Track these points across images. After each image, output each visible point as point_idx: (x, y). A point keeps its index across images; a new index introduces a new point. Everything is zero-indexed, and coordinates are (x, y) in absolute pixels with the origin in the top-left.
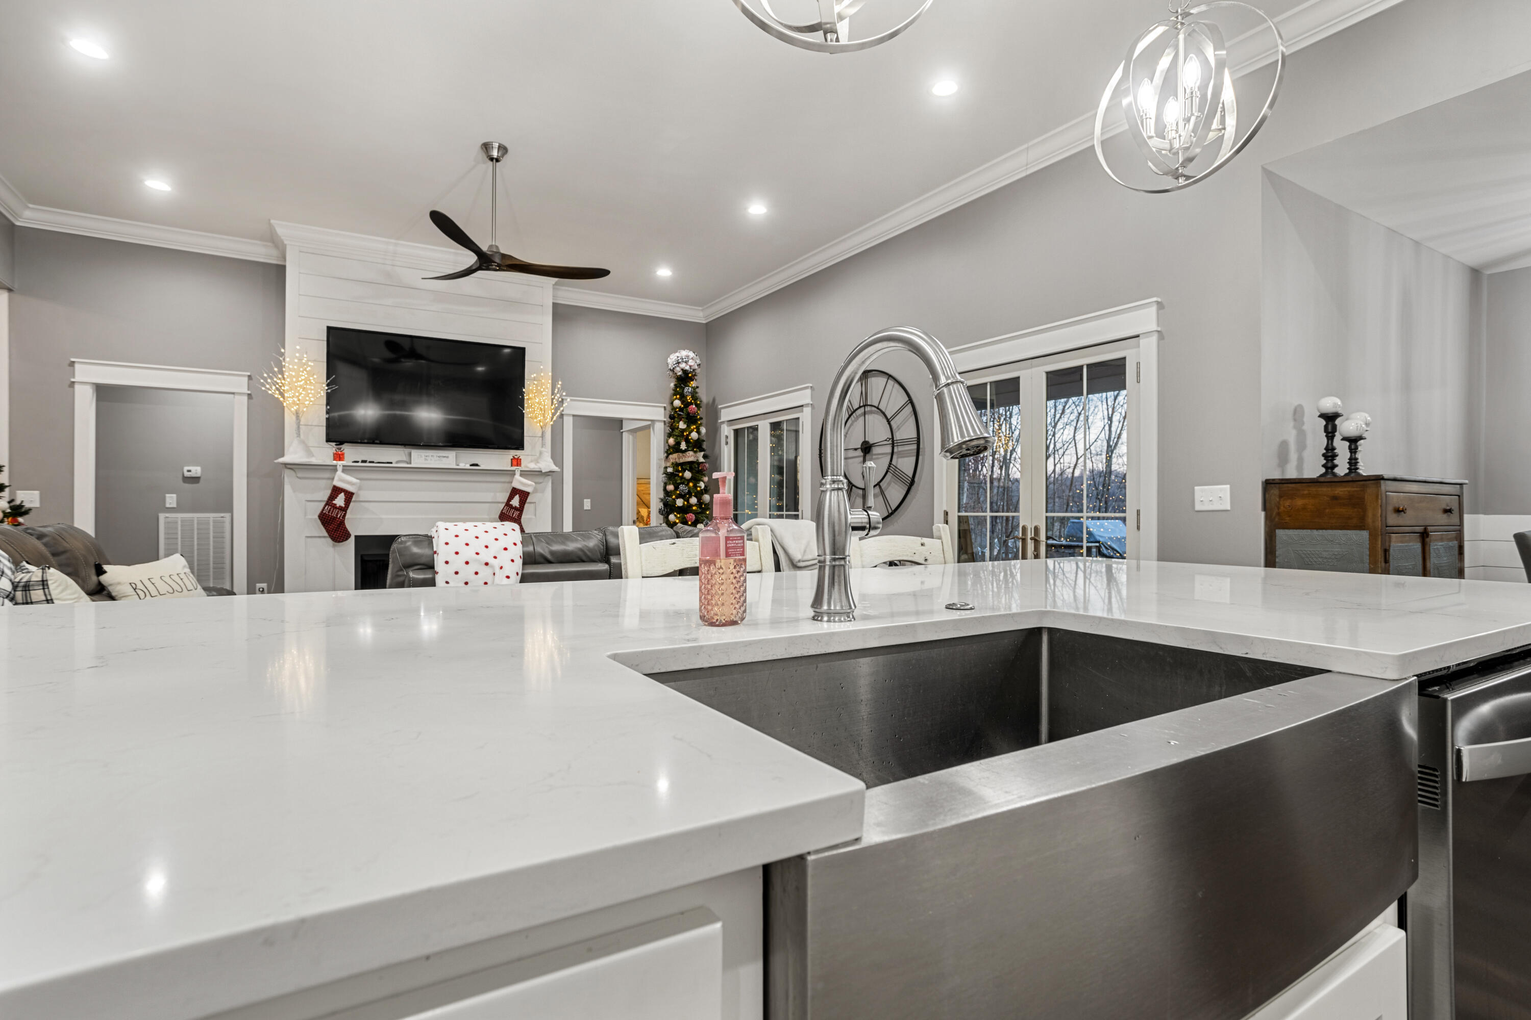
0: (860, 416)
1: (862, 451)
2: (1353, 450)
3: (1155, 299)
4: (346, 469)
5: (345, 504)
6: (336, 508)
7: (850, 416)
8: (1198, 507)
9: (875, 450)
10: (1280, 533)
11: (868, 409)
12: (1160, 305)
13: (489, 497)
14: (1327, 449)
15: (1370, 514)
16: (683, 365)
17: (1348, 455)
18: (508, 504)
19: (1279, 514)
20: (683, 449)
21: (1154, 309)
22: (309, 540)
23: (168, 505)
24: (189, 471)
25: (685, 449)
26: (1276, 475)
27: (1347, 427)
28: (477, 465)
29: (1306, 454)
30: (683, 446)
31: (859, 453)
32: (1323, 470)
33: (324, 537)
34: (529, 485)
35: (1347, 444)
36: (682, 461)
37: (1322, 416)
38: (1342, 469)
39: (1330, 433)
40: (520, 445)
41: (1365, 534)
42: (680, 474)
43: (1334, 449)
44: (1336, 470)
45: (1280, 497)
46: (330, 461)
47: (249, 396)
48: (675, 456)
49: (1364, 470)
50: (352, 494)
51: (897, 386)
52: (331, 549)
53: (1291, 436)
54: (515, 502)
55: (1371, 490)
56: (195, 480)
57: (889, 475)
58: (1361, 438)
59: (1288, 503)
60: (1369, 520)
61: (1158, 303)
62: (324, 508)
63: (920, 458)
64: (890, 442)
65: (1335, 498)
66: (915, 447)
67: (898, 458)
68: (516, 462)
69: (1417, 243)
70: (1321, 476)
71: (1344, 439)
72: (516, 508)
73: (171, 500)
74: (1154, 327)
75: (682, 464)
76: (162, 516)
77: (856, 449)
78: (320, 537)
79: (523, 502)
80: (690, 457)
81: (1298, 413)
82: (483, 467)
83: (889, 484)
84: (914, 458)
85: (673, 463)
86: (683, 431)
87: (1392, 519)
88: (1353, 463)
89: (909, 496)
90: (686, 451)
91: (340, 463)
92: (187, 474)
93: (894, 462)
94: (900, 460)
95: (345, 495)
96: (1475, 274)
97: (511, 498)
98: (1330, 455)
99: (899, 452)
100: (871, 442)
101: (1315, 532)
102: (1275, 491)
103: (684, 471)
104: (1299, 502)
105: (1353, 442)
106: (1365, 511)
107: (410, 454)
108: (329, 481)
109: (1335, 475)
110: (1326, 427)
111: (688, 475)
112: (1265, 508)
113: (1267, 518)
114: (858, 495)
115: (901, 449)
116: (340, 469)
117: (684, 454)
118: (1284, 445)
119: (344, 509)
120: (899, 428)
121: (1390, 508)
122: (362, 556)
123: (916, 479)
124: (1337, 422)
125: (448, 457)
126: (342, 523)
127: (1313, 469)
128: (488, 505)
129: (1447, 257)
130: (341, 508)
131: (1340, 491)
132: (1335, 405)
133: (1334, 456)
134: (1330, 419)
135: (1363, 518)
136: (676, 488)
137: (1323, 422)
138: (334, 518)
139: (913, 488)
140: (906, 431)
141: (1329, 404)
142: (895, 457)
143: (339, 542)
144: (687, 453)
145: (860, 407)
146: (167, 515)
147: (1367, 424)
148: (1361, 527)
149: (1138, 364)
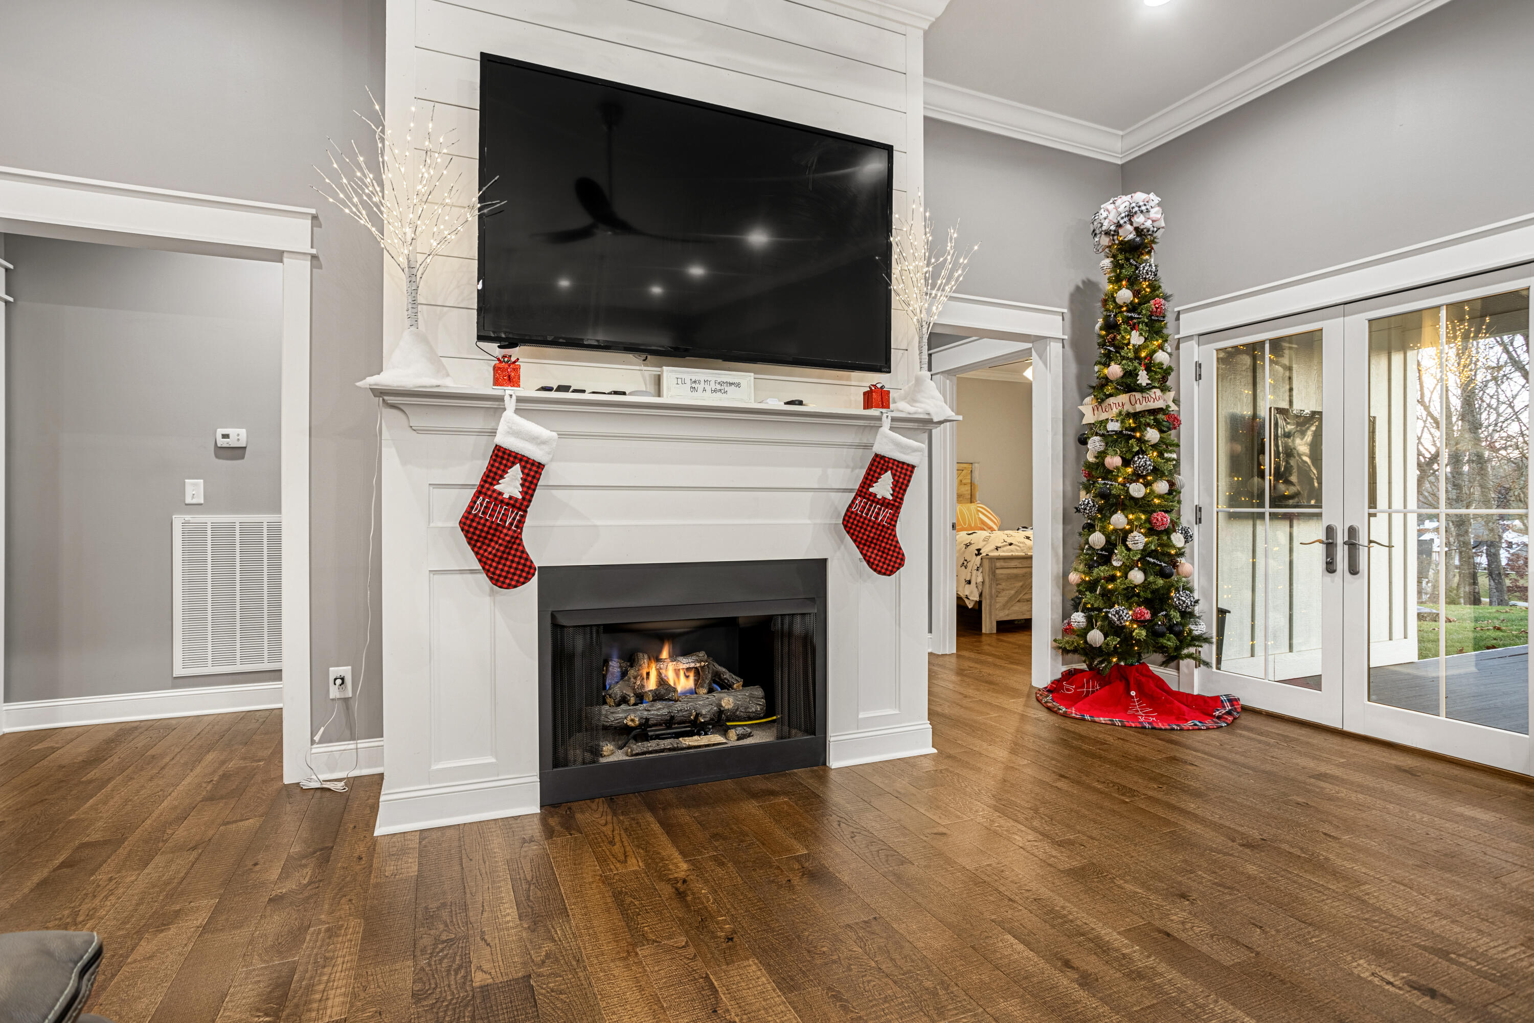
4: (525, 406)
5: (524, 493)
6: (502, 502)
13: (810, 476)
16: (1139, 220)
18: (864, 491)
20: (1144, 384)
22: (437, 577)
23: (189, 500)
24: (225, 436)
25: (1147, 384)
28: (800, 403)
30: (1143, 378)
33: (472, 571)
34: (915, 450)
36: (1139, 408)
40: (883, 364)
42: (1138, 435)
46: (489, 389)
47: (314, 257)
48: (1123, 398)
50: (541, 466)
52: (487, 599)
54: (883, 487)
56: (237, 452)
62: (474, 502)
68: (877, 398)
72: (884, 503)
73: (194, 490)
75: (1136, 415)
76: (178, 521)
78: (462, 572)
79: (900, 487)
80: (1157, 400)
82: (810, 407)
85: (1120, 414)
86: (1137, 350)
90: (1149, 387)
91: (508, 391)
92: (222, 442)
95: (523, 468)
97: (871, 476)
103: (1140, 427)
107: (658, 380)
108: (484, 439)
111: (1152, 435)
116: (510, 404)
117: (1145, 395)
119: (521, 506)
122: (553, 616)
125: (738, 385)
126: (516, 540)
128: (810, 494)
130: (512, 503)
136: (1126, 463)
138: (498, 528)
143: (509, 586)
144: (1151, 393)
146: (188, 517)
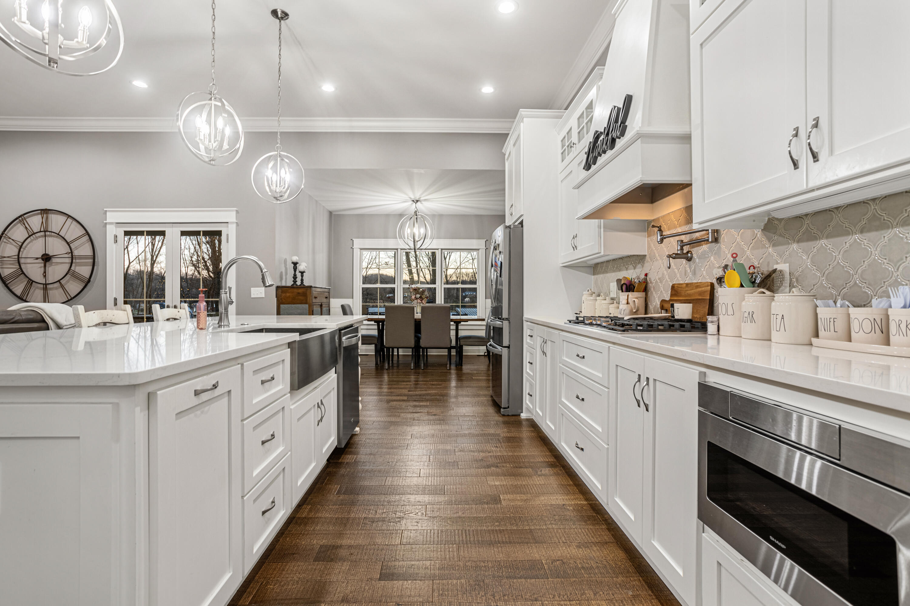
0: (40, 237)
1: (43, 259)
2: (302, 276)
3: (235, 209)
7: (30, 236)
8: (252, 296)
9: (54, 260)
10: (282, 306)
11: (48, 233)
12: (237, 212)
14: (294, 275)
15: (308, 299)
17: (301, 278)
19: (281, 299)
21: (235, 213)
26: (279, 285)
27: (301, 267)
29: (288, 276)
31: (40, 261)
32: (293, 283)
35: (300, 274)
37: (293, 263)
38: (299, 283)
39: (295, 269)
41: (307, 305)
43: (296, 275)
44: (297, 283)
45: (282, 293)
49: (306, 283)
51: (75, 223)
53: (283, 270)
55: (308, 291)
57: (68, 277)
58: (304, 272)
59: (284, 295)
60: (308, 301)
61: (236, 210)
63: (95, 267)
64: (70, 255)
65: (299, 293)
66: (91, 261)
67: (75, 266)
69: (316, 201)
70: (292, 285)
71: (300, 272)
74: (234, 220)
77: (37, 259)
81: (285, 261)
83: (68, 282)
84: (90, 268)
87: (314, 300)
88: (302, 280)
89: (86, 289)
93: (73, 268)
94: (77, 268)
96: (331, 213)
98: (295, 277)
99: (75, 263)
100: (51, 254)
101: (293, 305)
102: (280, 291)
104: (288, 295)
105: (302, 273)
106: (307, 298)
109: (297, 285)
110: (294, 267)
112: (277, 297)
113: (277, 300)
114: (37, 288)
115: (77, 261)
118: (281, 274)
120: (76, 248)
121: (313, 297)
123: (92, 280)
124: (297, 265)
127: (290, 283)
129: (324, 207)
131: (300, 291)
132: (297, 259)
133: (297, 278)
134: (295, 264)
135: (306, 300)
137: (293, 265)
139: (89, 284)
140: (85, 250)
141: (295, 259)
142: (73, 265)
145: (41, 231)
147: (306, 267)
148: (306, 303)
149: (228, 235)
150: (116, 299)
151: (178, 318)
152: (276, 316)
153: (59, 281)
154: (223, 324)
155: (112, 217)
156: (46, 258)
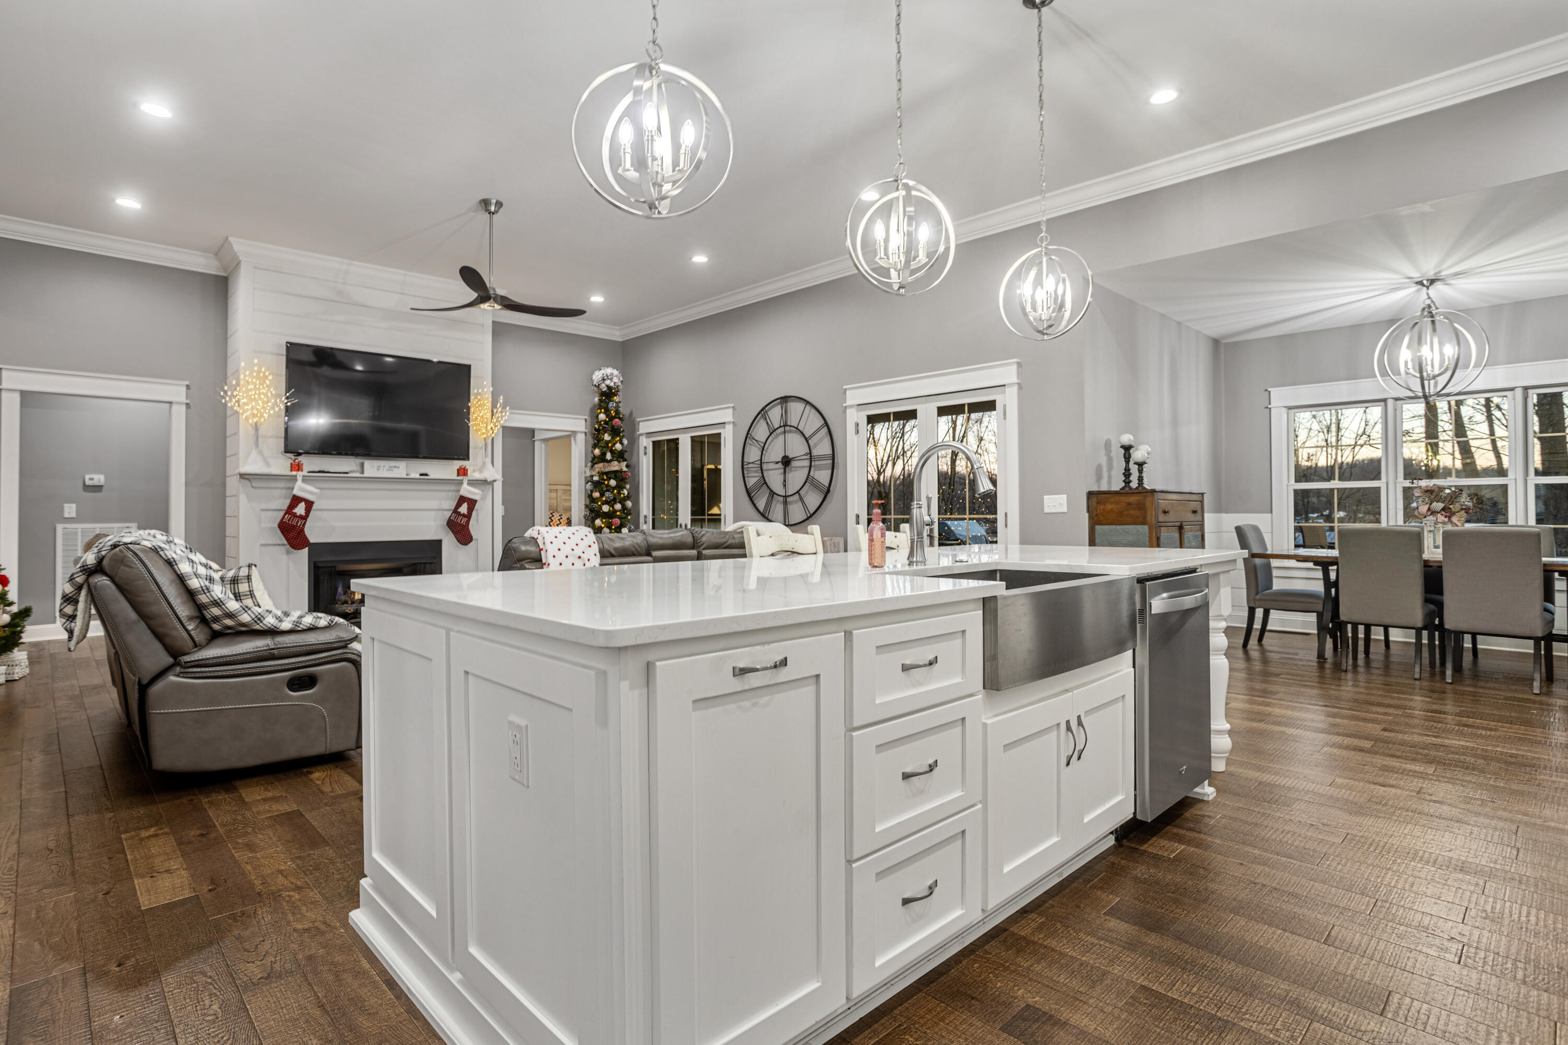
0: (780, 434)
1: (783, 464)
2: (1141, 471)
3: (1015, 360)
4: (305, 479)
5: (306, 513)
6: (297, 516)
7: (771, 434)
8: (1047, 510)
9: (794, 464)
10: (1098, 527)
11: (787, 428)
12: (1019, 365)
13: (434, 504)
14: (1125, 470)
15: (1149, 514)
16: (608, 382)
17: (1138, 474)
18: (456, 511)
19: (1097, 515)
20: (608, 459)
21: (1015, 367)
22: (263, 548)
23: (66, 515)
24: (91, 479)
25: (610, 459)
26: (1095, 488)
27: (1138, 455)
28: (426, 475)
29: (1113, 472)
30: (609, 456)
31: (780, 465)
32: (1123, 484)
33: (283, 545)
34: (476, 494)
35: (1137, 467)
36: (607, 470)
37: (1122, 447)
38: (1134, 484)
39: (1127, 458)
40: (466, 457)
41: (1146, 528)
42: (606, 482)
43: (1129, 470)
44: (1131, 484)
45: (1098, 503)
46: (286, 471)
47: (187, 404)
48: (601, 465)
49: (1147, 486)
50: (312, 503)
51: (813, 411)
52: (285, 557)
53: (1104, 461)
54: (464, 509)
55: (1149, 499)
56: (97, 488)
57: (807, 485)
58: (1144, 463)
59: (1102, 507)
60: (1148, 518)
61: (1018, 363)
62: (284, 516)
63: (835, 471)
64: (808, 457)
65: (1129, 504)
66: (830, 462)
67: (815, 470)
68: (462, 472)
69: (1179, 323)
70: (1122, 489)
71: (1135, 463)
72: (464, 515)
73: (70, 510)
74: (1015, 379)
75: (607, 473)
76: (60, 528)
77: (777, 463)
78: (274, 545)
79: (471, 509)
80: (615, 466)
81: (1108, 445)
82: (432, 476)
83: (807, 493)
84: (829, 472)
85: (598, 473)
86: (608, 442)
87: (1162, 518)
88: (1140, 479)
89: (825, 502)
90: (611, 461)
91: (300, 473)
92: (88, 482)
93: (811, 474)
94: (817, 473)
95: (305, 504)
96: (1216, 343)
97: (459, 505)
98: (1127, 474)
99: (815, 465)
100: (791, 457)
101: (1118, 527)
102: (1094, 499)
103: (609, 479)
104: (1109, 507)
105: (1141, 465)
106: (1146, 512)
107: (362, 465)
108: (289, 491)
109: (1130, 488)
110: (1125, 454)
111: (613, 483)
112: (1088, 511)
113: (1090, 518)
114: (778, 501)
115: (817, 463)
116: (300, 479)
117: (609, 464)
118: (1099, 468)
119: (305, 518)
120: (815, 445)
121: (1160, 510)
122: (315, 563)
123: (831, 489)
124: (1131, 451)
125: (398, 467)
126: (302, 531)
127: (1117, 484)
128: (433, 513)
129: (1197, 332)
130: (301, 517)
131: (1133, 499)
132: (1130, 439)
133: (1130, 475)
134: (1127, 449)
135: (1145, 517)
136: (602, 495)
137: (1123, 451)
138: (294, 527)
139: (829, 495)
140: (822, 448)
141: (1127, 439)
142: (812, 469)
143: (299, 549)
144: (613, 463)
145: (780, 427)
146: (66, 526)
147: (1148, 454)
148: (1144, 523)
149: (1005, 406)
150: (858, 516)
151: (896, 547)
152: (1087, 547)
153: (798, 492)
154: (915, 559)
155: (854, 397)
156: (786, 462)
